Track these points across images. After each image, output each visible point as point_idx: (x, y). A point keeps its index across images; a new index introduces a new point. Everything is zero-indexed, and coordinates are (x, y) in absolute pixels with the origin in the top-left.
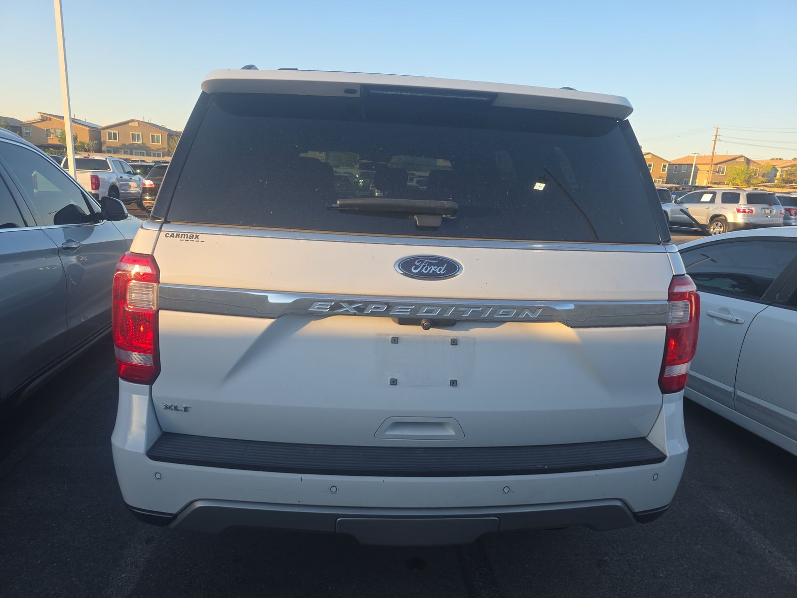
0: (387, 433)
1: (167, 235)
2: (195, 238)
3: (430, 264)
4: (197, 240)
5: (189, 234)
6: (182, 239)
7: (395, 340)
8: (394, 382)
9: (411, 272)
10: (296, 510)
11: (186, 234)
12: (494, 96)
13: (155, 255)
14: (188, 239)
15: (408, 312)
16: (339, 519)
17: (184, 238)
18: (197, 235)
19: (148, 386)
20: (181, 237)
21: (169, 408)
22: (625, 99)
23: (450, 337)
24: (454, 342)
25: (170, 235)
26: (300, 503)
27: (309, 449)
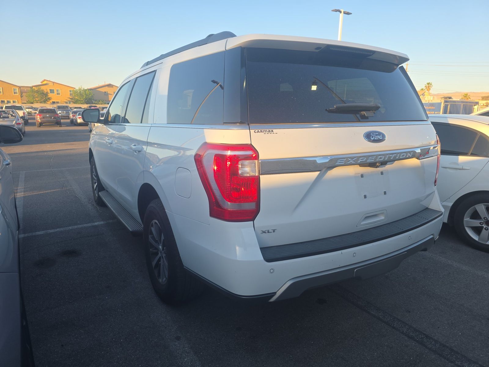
0: (362, 223)
1: (255, 132)
2: (272, 132)
3: (377, 135)
4: (273, 132)
5: (267, 130)
6: (265, 133)
7: (362, 176)
8: (365, 197)
9: (371, 139)
10: (338, 270)
11: (265, 130)
12: (373, 52)
13: (252, 144)
14: (268, 133)
15: (373, 159)
16: (355, 270)
17: (265, 132)
18: (272, 130)
19: (252, 222)
20: (264, 132)
21: (265, 232)
22: (406, 55)
23: (380, 171)
24: (382, 173)
25: (257, 132)
26: (340, 266)
27: (331, 239)
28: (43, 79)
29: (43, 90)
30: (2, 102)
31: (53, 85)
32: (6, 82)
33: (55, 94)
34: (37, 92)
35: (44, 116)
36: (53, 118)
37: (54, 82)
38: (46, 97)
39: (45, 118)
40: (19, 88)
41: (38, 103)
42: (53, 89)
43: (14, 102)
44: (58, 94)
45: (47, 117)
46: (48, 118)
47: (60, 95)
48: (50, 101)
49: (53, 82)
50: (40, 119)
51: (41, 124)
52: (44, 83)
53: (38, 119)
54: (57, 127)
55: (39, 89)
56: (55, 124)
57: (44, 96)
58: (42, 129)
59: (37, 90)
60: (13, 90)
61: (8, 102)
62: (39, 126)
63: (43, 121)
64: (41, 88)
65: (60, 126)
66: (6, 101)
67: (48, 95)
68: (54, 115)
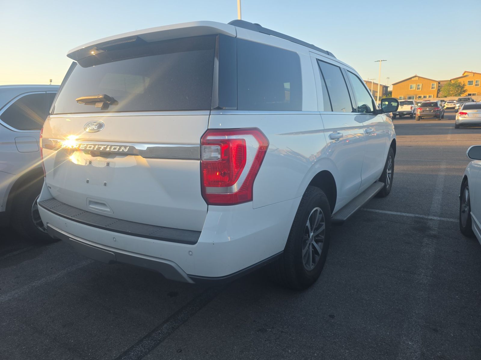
28: (464, 72)
29: (460, 83)
30: (419, 98)
31: (474, 76)
32: (426, 79)
33: (473, 85)
34: (453, 85)
35: (423, 110)
36: (432, 111)
37: (476, 73)
38: (462, 89)
39: (424, 111)
40: (438, 83)
41: (451, 96)
42: (472, 80)
43: (430, 97)
44: (476, 85)
45: (427, 110)
46: (427, 112)
47: (479, 86)
48: (465, 93)
49: (474, 73)
50: (420, 113)
51: (420, 118)
52: (465, 75)
53: (418, 113)
54: (436, 120)
55: (456, 82)
56: (434, 117)
57: (460, 89)
58: (422, 122)
59: (454, 83)
60: (431, 85)
61: (425, 97)
62: (418, 119)
63: (422, 114)
64: (458, 81)
65: (439, 119)
66: (422, 97)
67: (465, 87)
68: (435, 108)
